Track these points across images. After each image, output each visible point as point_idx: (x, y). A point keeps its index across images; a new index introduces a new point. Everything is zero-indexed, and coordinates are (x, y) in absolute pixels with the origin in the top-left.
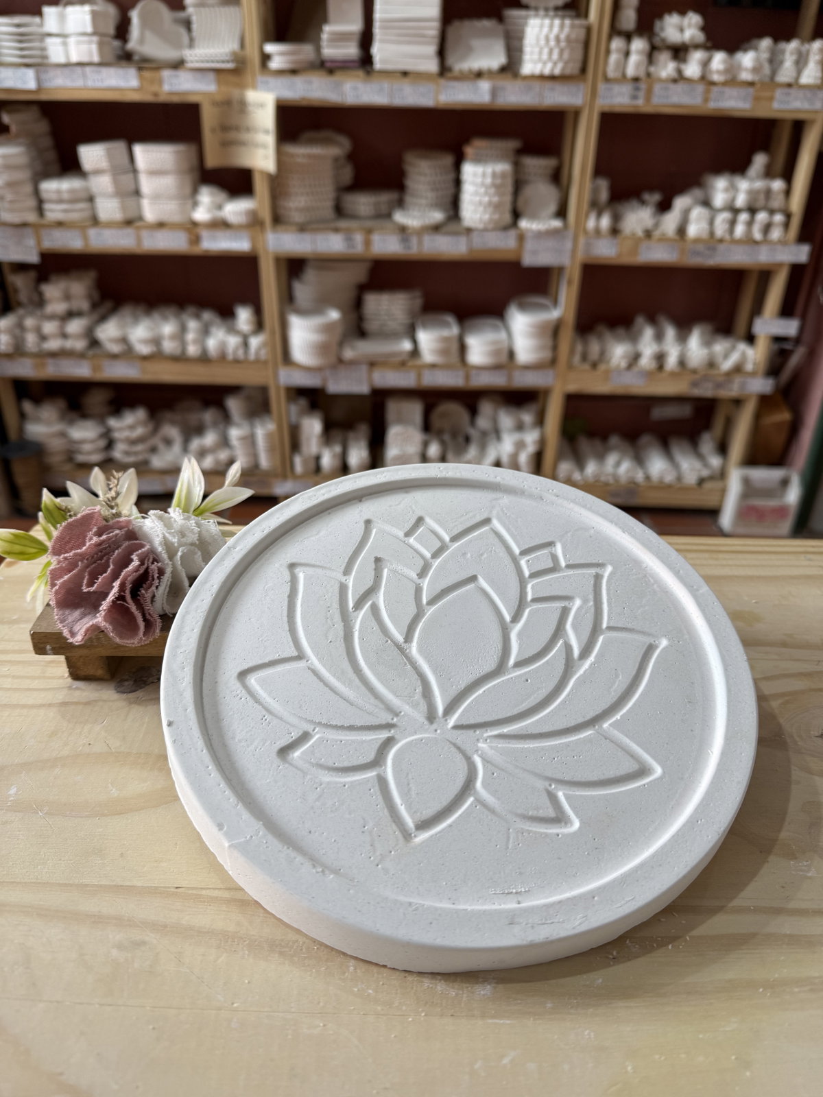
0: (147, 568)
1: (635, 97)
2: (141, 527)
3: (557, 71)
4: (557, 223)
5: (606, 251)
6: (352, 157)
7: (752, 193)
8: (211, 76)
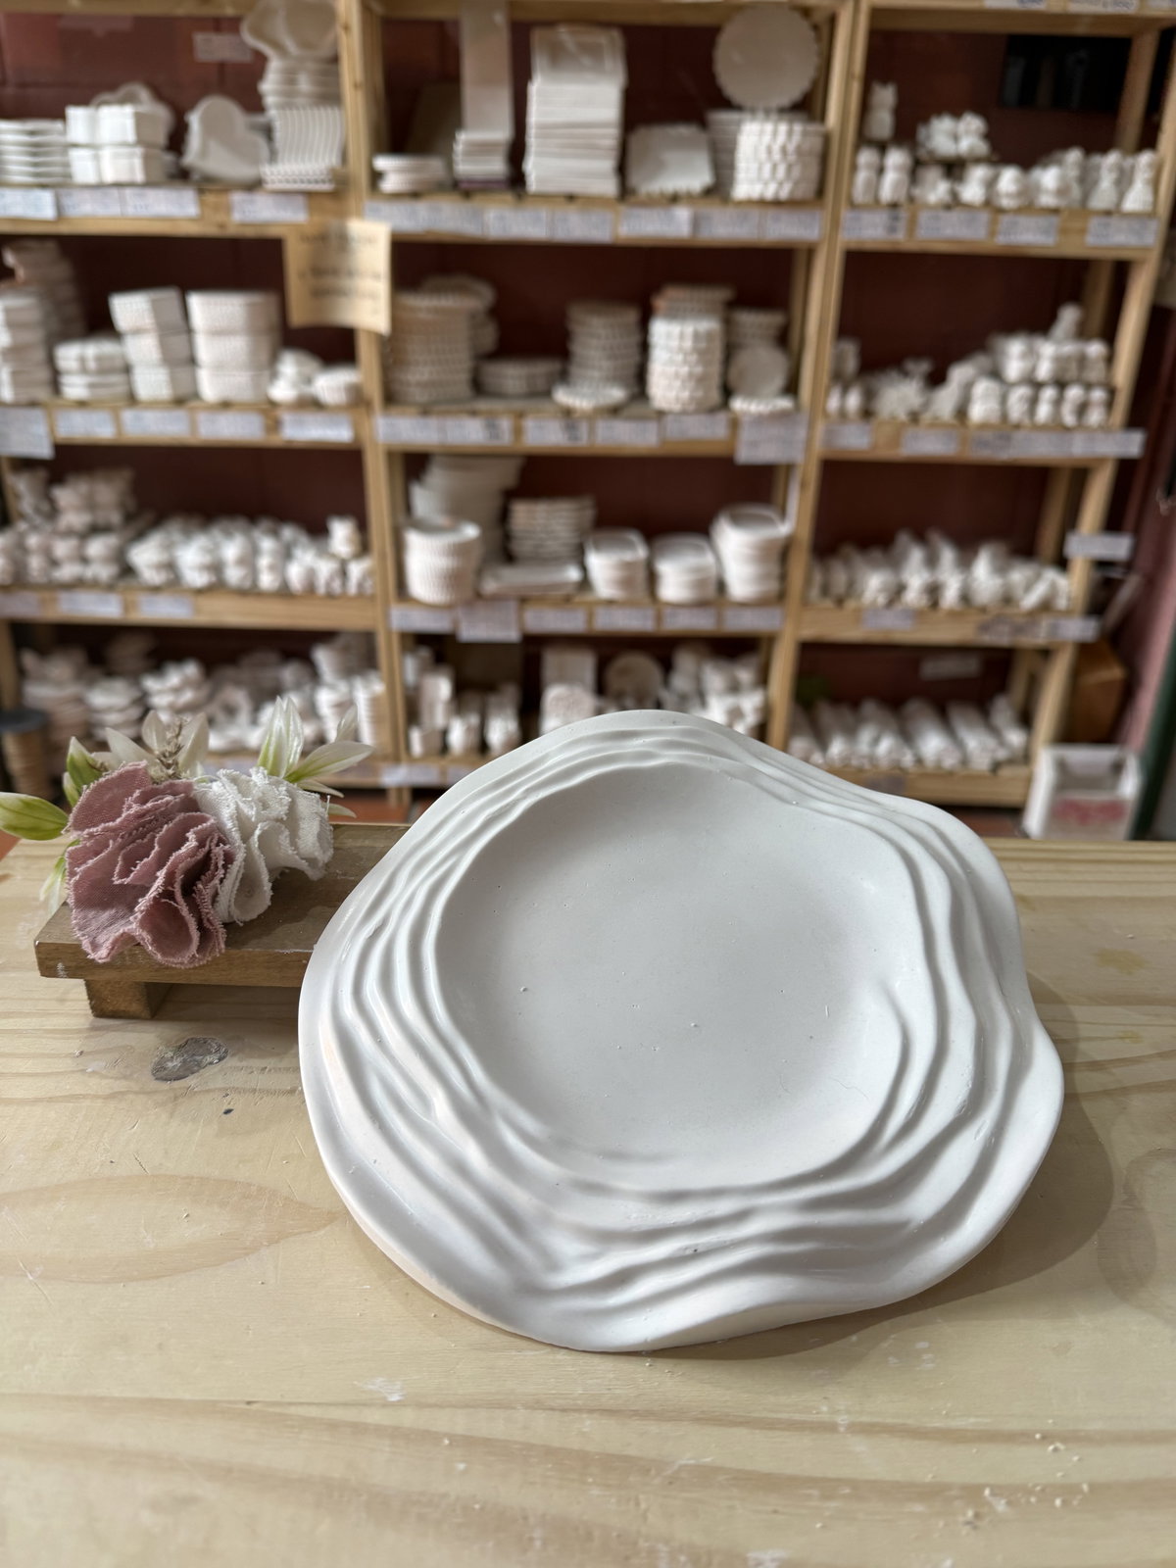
0: (210, 852)
1: (892, 229)
2: (205, 793)
3: (784, 194)
4: (785, 403)
5: (856, 441)
6: (495, 312)
7: (1060, 361)
8: (300, 200)
